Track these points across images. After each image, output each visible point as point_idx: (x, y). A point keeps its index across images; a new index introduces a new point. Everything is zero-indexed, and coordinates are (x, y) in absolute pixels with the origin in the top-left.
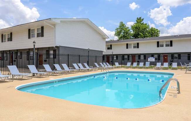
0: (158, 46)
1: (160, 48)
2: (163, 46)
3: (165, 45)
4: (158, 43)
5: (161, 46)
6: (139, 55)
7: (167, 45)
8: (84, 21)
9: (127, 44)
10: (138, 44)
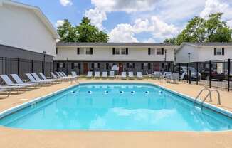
0: (114, 53)
2: (118, 53)
4: (114, 49)
5: (116, 54)
6: (93, 63)
7: (123, 53)
8: (31, 9)
9: (78, 49)
10: (92, 49)
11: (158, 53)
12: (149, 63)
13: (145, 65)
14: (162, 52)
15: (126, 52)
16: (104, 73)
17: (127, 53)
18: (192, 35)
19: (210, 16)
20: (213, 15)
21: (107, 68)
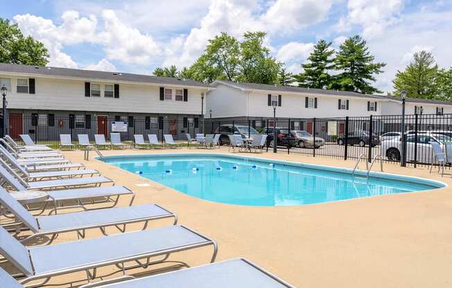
0: (87, 94)
1: (92, 98)
2: (98, 95)
3: (102, 93)
4: (87, 85)
5: (93, 95)
7: (108, 95)
11: (178, 98)
12: (160, 117)
13: (154, 121)
14: (184, 96)
15: (116, 92)
16: (97, 136)
17: (117, 96)
18: (215, 65)
19: (246, 36)
20: (251, 34)
21: (72, 126)
